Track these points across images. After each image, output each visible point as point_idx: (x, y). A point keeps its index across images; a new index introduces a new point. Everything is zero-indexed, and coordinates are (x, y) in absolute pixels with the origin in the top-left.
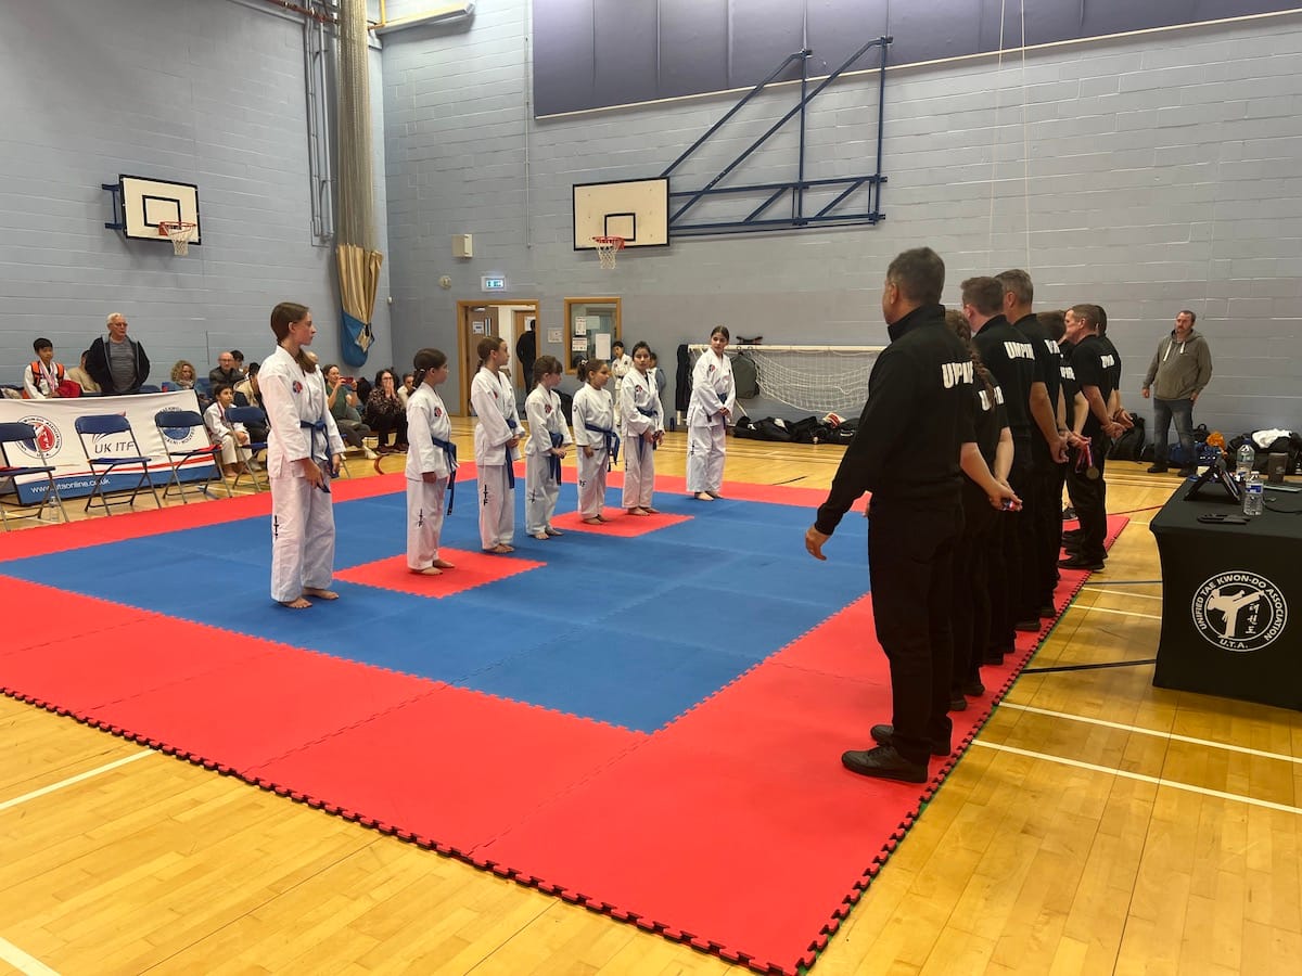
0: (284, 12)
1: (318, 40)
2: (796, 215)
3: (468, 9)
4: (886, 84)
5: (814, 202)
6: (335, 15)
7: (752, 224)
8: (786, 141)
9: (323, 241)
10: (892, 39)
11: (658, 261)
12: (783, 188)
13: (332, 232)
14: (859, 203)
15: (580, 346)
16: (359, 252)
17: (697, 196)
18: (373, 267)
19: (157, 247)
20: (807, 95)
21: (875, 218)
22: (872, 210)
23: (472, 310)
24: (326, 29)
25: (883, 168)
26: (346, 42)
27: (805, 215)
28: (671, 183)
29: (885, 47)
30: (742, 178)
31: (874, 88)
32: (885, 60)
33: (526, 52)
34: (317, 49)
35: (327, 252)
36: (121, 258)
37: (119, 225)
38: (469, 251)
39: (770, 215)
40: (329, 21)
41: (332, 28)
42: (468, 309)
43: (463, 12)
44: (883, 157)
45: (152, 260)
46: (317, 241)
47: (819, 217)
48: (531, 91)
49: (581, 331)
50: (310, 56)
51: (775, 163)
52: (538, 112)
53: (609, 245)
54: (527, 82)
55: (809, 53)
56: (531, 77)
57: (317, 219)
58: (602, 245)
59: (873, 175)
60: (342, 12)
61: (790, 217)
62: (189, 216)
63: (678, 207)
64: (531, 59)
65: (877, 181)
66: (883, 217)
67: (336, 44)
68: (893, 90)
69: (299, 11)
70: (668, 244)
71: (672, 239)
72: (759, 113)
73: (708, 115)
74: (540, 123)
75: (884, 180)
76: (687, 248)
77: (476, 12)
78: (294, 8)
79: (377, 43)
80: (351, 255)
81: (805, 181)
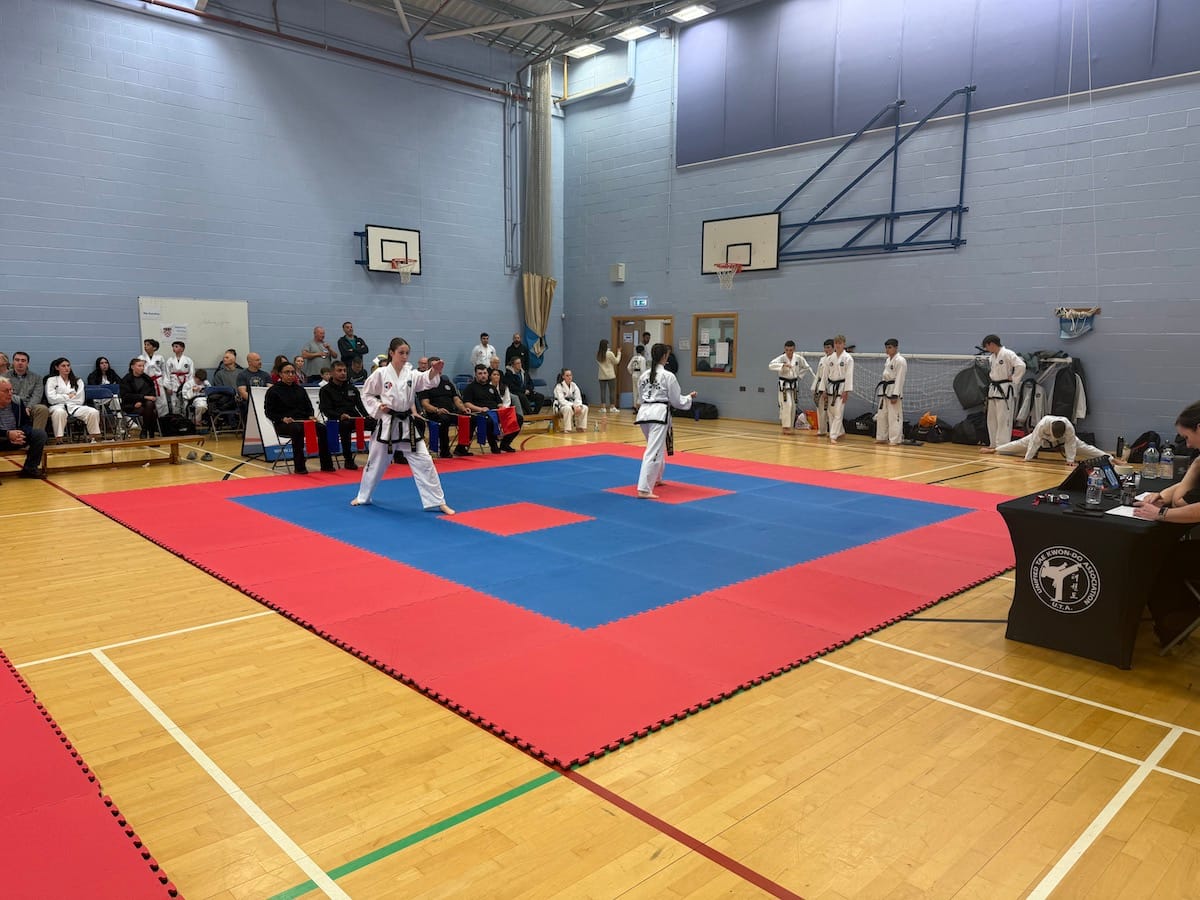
0: (490, 95)
1: (516, 114)
2: (888, 241)
3: (629, 82)
4: (970, 126)
5: (903, 230)
6: (529, 94)
7: (849, 249)
8: (881, 178)
9: (513, 271)
10: (975, 87)
11: (769, 282)
12: (877, 218)
13: (519, 263)
14: (942, 230)
15: (704, 352)
16: (538, 279)
17: (803, 227)
18: (548, 290)
19: (389, 277)
20: (900, 138)
21: (957, 243)
22: (954, 236)
23: (624, 324)
24: (522, 105)
25: (965, 199)
26: (538, 114)
27: (895, 242)
28: (782, 217)
29: (969, 96)
30: (843, 210)
31: (960, 130)
32: (968, 107)
33: (672, 114)
34: (513, 121)
35: (516, 278)
36: (365, 285)
37: (364, 262)
38: (622, 276)
39: (865, 241)
40: (524, 100)
41: (526, 104)
42: (621, 323)
43: (624, 85)
44: (966, 190)
45: (387, 287)
46: (508, 271)
47: (907, 243)
48: (675, 146)
49: (705, 339)
50: (508, 127)
51: (871, 198)
52: (679, 163)
53: (729, 269)
54: (672, 138)
55: (902, 103)
56: (675, 134)
57: (509, 254)
58: (723, 270)
59: (955, 205)
60: (534, 92)
61: (882, 243)
62: (414, 254)
63: (786, 237)
64: (675, 119)
65: (960, 210)
66: (964, 242)
67: (528, 115)
68: (975, 131)
69: (501, 93)
70: (777, 268)
71: (780, 264)
72: (857, 156)
73: (816, 158)
74: (681, 172)
75: (966, 210)
76: (792, 271)
77: (636, 84)
78: (497, 92)
79: (561, 113)
80: (533, 281)
81: (896, 212)
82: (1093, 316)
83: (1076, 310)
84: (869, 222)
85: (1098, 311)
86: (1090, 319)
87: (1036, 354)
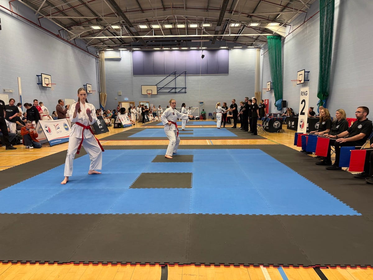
5: (177, 90)
7: (169, 92)
8: (173, 82)
9: (99, 92)
11: (155, 97)
14: (183, 91)
17: (161, 88)
18: (105, 96)
20: (176, 77)
21: (185, 92)
26: (102, 61)
27: (176, 92)
28: (157, 86)
29: (185, 72)
30: (168, 86)
31: (185, 77)
32: (186, 74)
35: (99, 94)
39: (172, 91)
41: (99, 59)
43: (119, 58)
44: (186, 85)
47: (178, 92)
48: (132, 72)
50: (97, 63)
51: (172, 85)
52: (134, 74)
53: (148, 94)
54: (132, 69)
55: (176, 72)
57: (98, 89)
61: (174, 92)
62: (91, 89)
63: (159, 89)
64: (132, 66)
65: (185, 88)
68: (187, 77)
69: (95, 56)
71: (157, 94)
72: (171, 78)
73: (162, 78)
74: (134, 76)
76: (159, 95)
77: (121, 58)
81: (176, 87)
82: (203, 102)
84: (172, 89)
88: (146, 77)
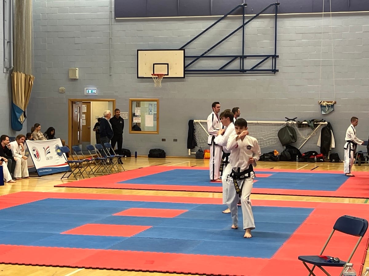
2: (242, 68)
4: (278, 20)
7: (222, 71)
8: (236, 39)
10: (279, 3)
12: (236, 57)
13: (12, 66)
14: (268, 65)
15: (136, 121)
16: (23, 76)
17: (197, 58)
18: (30, 82)
20: (246, 21)
22: (273, 69)
25: (277, 52)
27: (245, 69)
28: (185, 52)
29: (277, 7)
31: (272, 22)
32: (277, 11)
38: (77, 76)
42: (73, 102)
44: (277, 48)
46: (5, 70)
48: (113, 6)
49: (138, 114)
55: (245, 5)
59: (273, 54)
63: (189, 62)
65: (275, 57)
66: (278, 71)
68: (280, 22)
70: (184, 77)
71: (186, 75)
74: (118, 21)
75: (278, 56)
80: (20, 78)
81: (245, 55)
82: (334, 104)
83: (327, 102)
85: (335, 103)
86: (332, 106)
87: (313, 120)
88: (154, 25)
